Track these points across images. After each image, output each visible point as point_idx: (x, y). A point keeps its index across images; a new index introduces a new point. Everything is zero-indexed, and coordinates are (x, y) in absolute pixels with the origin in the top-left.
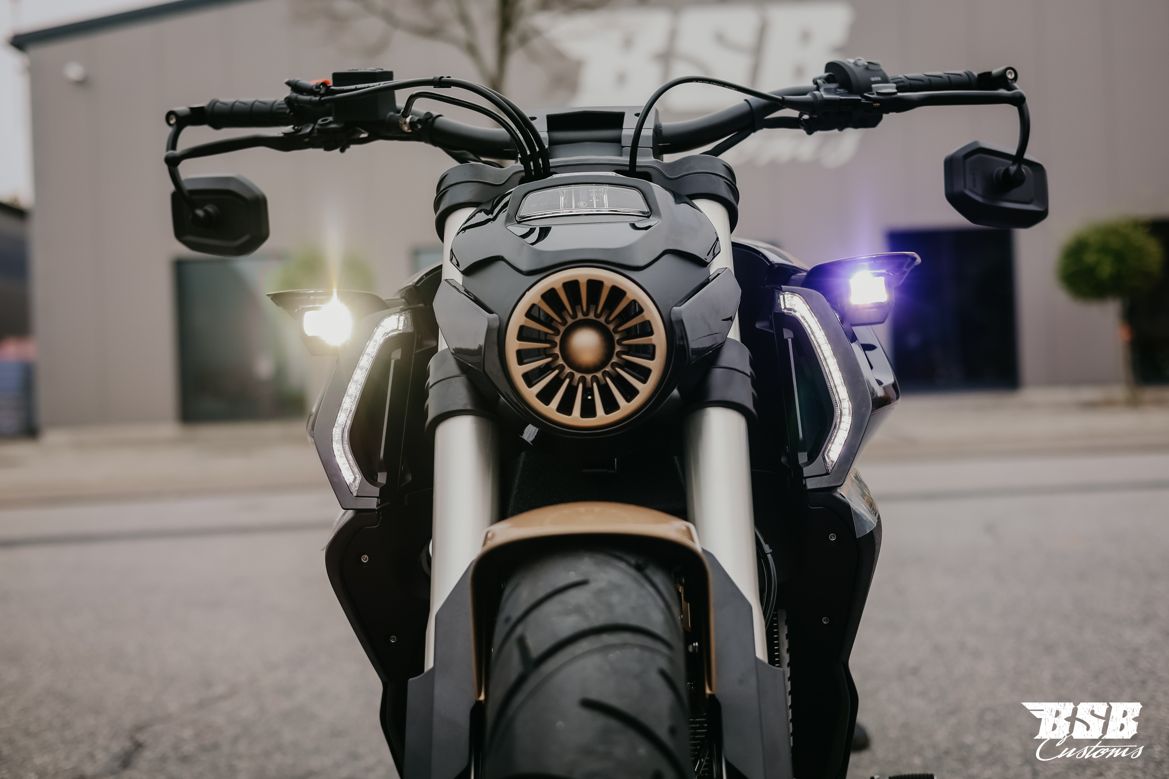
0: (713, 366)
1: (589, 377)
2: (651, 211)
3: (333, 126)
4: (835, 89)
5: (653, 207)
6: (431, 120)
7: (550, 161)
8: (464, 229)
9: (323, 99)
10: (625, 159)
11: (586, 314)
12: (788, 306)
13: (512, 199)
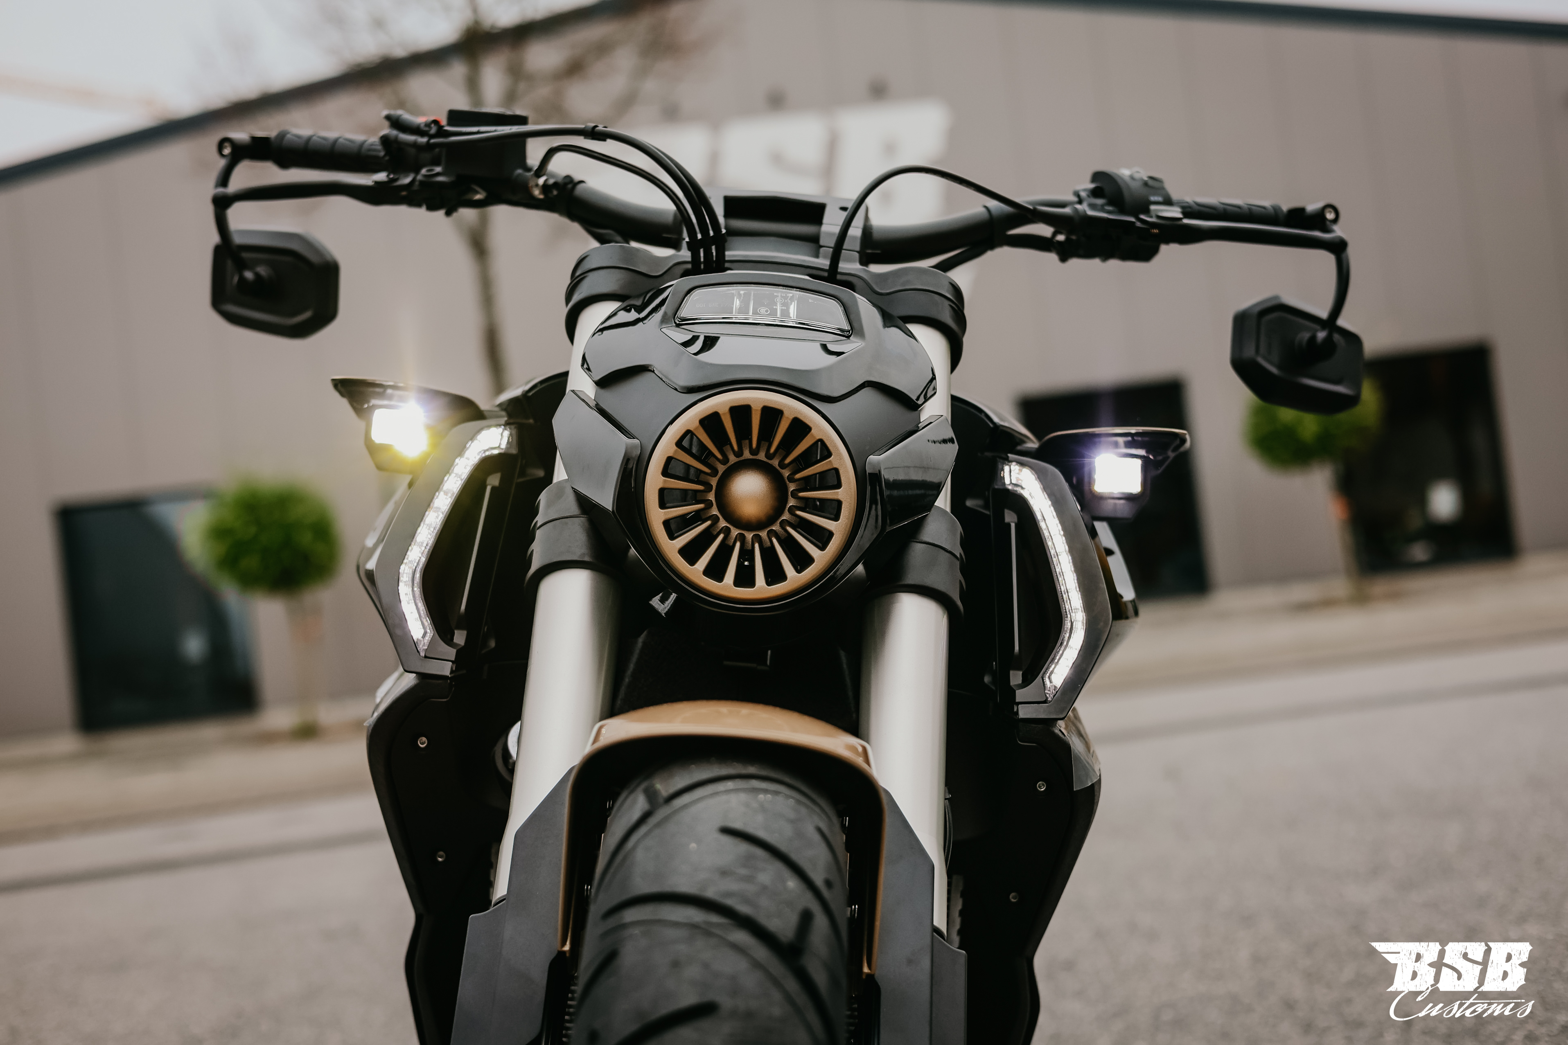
0: (912, 540)
1: (749, 536)
2: (853, 330)
3: (441, 179)
4: (1103, 206)
5: (855, 325)
6: (570, 186)
7: (727, 253)
8: (602, 330)
9: (432, 141)
10: (823, 262)
11: (754, 452)
12: (1014, 481)
13: (672, 294)
